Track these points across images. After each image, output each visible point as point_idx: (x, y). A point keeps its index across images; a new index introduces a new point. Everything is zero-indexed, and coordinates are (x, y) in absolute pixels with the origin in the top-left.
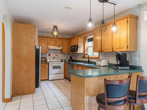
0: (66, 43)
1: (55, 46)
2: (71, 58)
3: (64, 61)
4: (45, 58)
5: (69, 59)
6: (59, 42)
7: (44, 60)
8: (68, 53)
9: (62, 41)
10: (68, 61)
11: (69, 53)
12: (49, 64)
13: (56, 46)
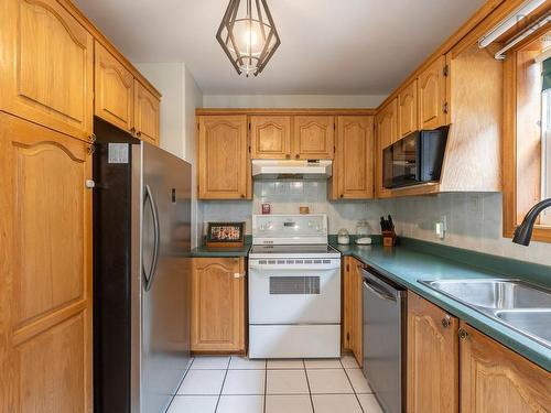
0: (354, 134)
1: (288, 157)
2: (387, 225)
3: (343, 240)
4: (241, 226)
5: (378, 231)
6: (312, 137)
7: (237, 235)
8: (367, 195)
9: (330, 129)
10: (368, 241)
11: (375, 198)
12: (251, 263)
13: (297, 157)
